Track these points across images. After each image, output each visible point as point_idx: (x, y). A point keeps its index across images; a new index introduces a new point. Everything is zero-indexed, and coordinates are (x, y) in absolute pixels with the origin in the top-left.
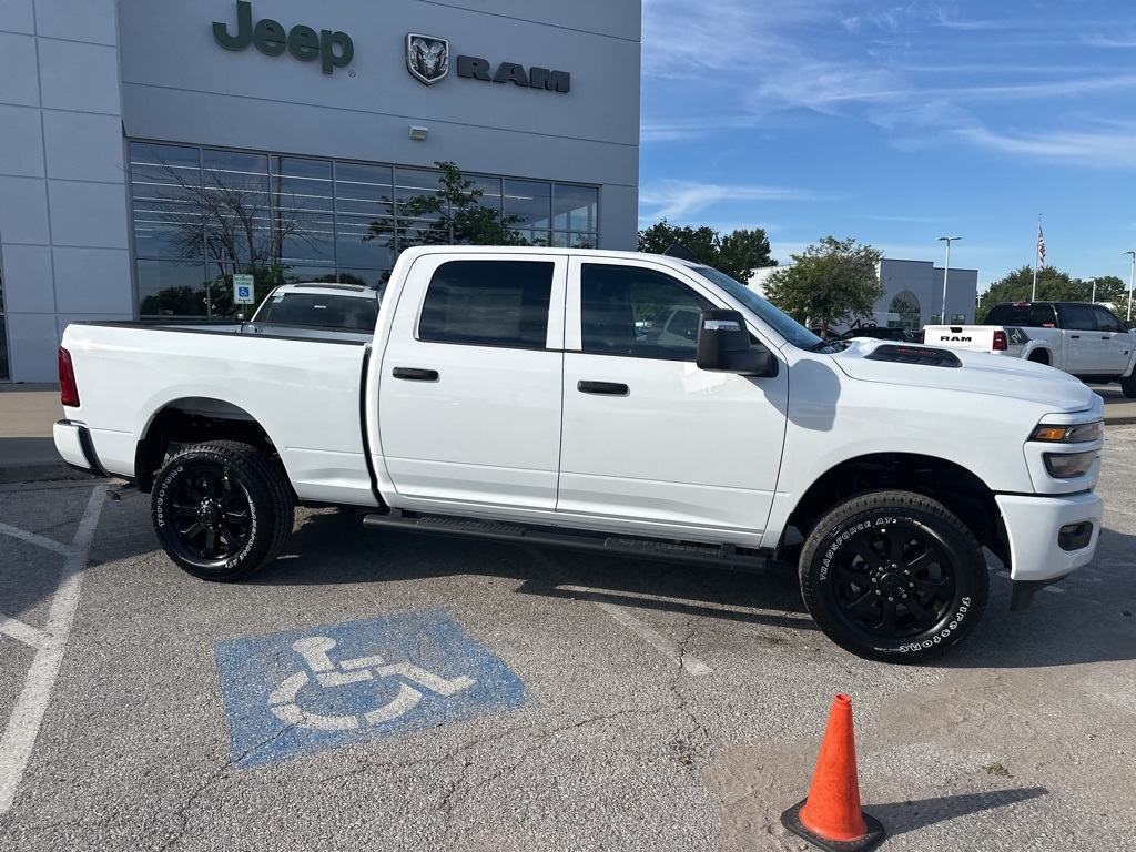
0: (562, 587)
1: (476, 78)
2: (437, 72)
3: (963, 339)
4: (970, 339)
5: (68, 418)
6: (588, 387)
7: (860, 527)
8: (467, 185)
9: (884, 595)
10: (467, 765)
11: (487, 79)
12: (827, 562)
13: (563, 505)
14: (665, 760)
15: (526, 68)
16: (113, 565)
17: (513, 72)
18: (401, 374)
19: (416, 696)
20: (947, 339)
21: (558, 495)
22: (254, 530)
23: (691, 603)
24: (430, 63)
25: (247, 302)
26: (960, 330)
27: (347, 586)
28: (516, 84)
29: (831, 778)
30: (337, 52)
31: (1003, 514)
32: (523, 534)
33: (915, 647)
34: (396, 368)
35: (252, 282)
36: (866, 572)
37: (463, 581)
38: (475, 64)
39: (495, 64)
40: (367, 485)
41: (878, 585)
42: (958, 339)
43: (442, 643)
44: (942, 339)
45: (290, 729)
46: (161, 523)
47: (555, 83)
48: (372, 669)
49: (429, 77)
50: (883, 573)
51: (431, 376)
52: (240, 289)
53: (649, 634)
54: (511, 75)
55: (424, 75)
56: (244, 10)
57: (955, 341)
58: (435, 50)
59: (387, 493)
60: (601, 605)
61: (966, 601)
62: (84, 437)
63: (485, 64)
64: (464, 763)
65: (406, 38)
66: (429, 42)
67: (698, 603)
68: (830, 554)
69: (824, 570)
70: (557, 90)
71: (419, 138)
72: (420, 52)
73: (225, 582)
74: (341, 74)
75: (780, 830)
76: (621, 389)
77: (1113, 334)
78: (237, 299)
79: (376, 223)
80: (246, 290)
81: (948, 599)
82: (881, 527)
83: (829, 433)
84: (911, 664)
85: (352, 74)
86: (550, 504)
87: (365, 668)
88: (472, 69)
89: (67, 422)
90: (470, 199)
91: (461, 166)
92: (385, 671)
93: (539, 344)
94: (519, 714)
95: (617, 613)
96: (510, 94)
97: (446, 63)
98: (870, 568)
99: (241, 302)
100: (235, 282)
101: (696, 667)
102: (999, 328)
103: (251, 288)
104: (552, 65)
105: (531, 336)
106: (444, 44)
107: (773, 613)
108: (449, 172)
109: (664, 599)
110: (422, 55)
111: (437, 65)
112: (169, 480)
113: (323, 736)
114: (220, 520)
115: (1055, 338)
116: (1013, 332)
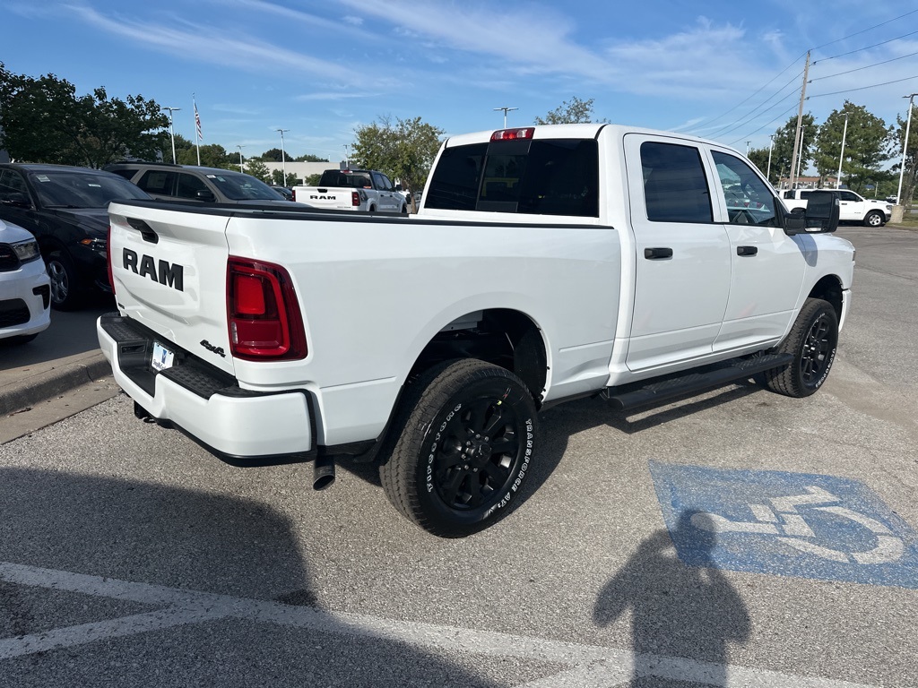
0: (631, 419)
3: (329, 198)
4: (334, 198)
20: (316, 197)
21: (715, 341)
22: (529, 451)
26: (325, 191)
31: (843, 300)
40: (607, 370)
44: (312, 197)
57: (323, 199)
59: (620, 374)
61: (834, 351)
62: (311, 405)
76: (754, 251)
77: (393, 193)
82: (819, 320)
83: (815, 267)
86: (709, 349)
102: (354, 190)
112: (443, 427)
115: (375, 196)
116: (360, 192)
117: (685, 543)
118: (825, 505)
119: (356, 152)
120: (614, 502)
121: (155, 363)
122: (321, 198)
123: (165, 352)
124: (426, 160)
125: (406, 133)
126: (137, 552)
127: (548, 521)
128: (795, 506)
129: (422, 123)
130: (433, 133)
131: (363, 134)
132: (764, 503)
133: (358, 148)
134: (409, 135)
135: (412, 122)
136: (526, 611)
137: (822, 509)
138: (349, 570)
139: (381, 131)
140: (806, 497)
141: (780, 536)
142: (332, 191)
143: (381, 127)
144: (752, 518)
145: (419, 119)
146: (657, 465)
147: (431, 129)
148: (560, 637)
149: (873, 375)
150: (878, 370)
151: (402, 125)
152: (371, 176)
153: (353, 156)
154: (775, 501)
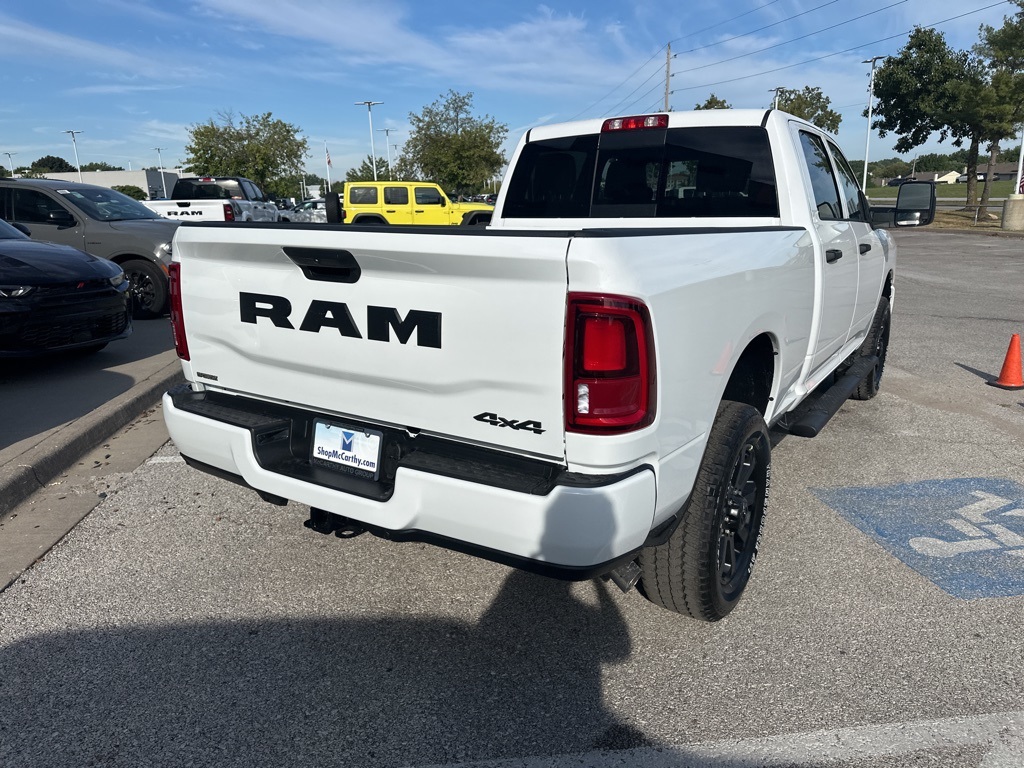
3: (193, 213)
4: (201, 213)
20: (176, 214)
26: (188, 205)
34: (827, 252)
42: (187, 213)
44: (169, 214)
57: (185, 215)
77: (266, 204)
102: (226, 202)
115: (248, 209)
116: (233, 204)
117: (936, 576)
118: (1006, 509)
119: (192, 156)
120: (825, 542)
121: (322, 451)
122: (182, 214)
123: (348, 436)
124: (284, 164)
125: (253, 131)
126: (351, 724)
127: (786, 578)
128: (984, 515)
129: (273, 119)
130: (288, 131)
131: (198, 134)
132: (957, 516)
133: (193, 150)
134: (257, 134)
135: (260, 118)
136: (875, 691)
137: (1008, 513)
138: (641, 686)
139: (221, 130)
140: (983, 504)
141: (1005, 549)
142: (196, 205)
143: (221, 125)
144: (964, 536)
145: (270, 114)
146: (819, 491)
147: (285, 126)
148: (939, 714)
149: (902, 368)
150: (904, 362)
151: (248, 123)
152: (240, 184)
153: (189, 161)
154: (961, 511)
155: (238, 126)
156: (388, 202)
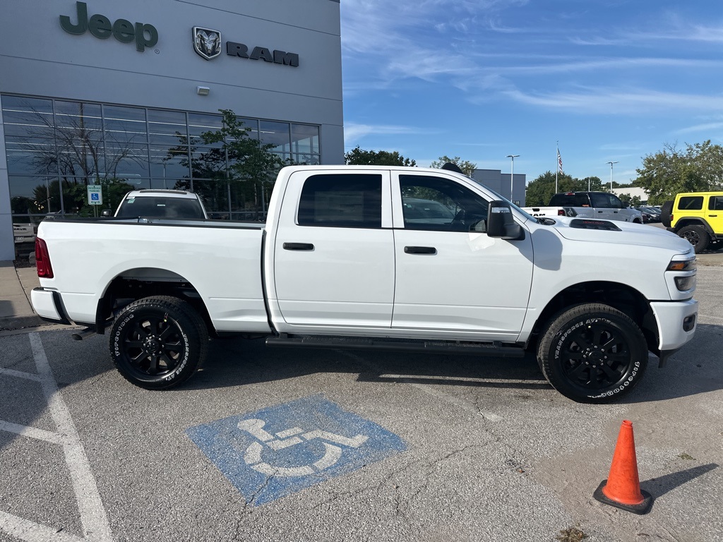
1: (239, 56)
2: (214, 52)
3: (540, 215)
5: (42, 286)
6: (412, 250)
7: (577, 326)
8: (240, 124)
9: (591, 364)
10: (397, 487)
11: (246, 57)
12: (559, 348)
13: (395, 324)
14: (509, 471)
15: (271, 51)
16: (77, 385)
17: (262, 53)
18: (289, 246)
19: (338, 450)
21: (392, 318)
22: (187, 354)
23: (465, 379)
24: (210, 46)
25: (97, 204)
26: (538, 210)
27: (248, 386)
28: (265, 60)
29: (625, 469)
30: (147, 37)
31: (655, 312)
32: (373, 344)
33: (610, 393)
34: (285, 243)
35: (100, 190)
36: (580, 352)
37: (321, 377)
38: (238, 48)
39: (251, 48)
40: (265, 319)
41: (588, 359)
43: (333, 416)
45: (271, 478)
46: (117, 354)
47: (290, 60)
48: (299, 435)
49: (209, 55)
50: (589, 352)
51: (309, 247)
52: (92, 195)
53: (452, 400)
54: (261, 55)
55: (206, 54)
56: (82, 8)
58: (212, 38)
59: (279, 324)
60: (414, 385)
61: (637, 364)
62: (57, 298)
63: (245, 48)
64: (395, 487)
65: (193, 29)
66: (208, 33)
67: (469, 379)
68: (560, 343)
69: (557, 352)
70: (290, 64)
71: (203, 94)
72: (202, 39)
73: (164, 390)
74: (149, 52)
75: (597, 503)
76: (431, 251)
77: (619, 209)
78: (91, 202)
79: (174, 149)
80: (97, 195)
81: (627, 363)
82: (589, 324)
83: (558, 271)
84: (607, 403)
85: (157, 52)
86: (388, 324)
87: (294, 436)
88: (236, 51)
89: (42, 289)
90: (243, 133)
91: (237, 113)
92: (309, 436)
93: (377, 224)
94: (409, 455)
95: (426, 388)
96: (261, 67)
97: (220, 46)
98: (581, 349)
99: (94, 204)
100: (89, 190)
101: (493, 417)
102: (561, 208)
103: (100, 194)
104: (287, 49)
105: (372, 220)
106: (218, 34)
107: (514, 381)
108: (229, 117)
109: (448, 378)
110: (204, 41)
111: (214, 47)
112: (123, 324)
113: (296, 480)
114: (160, 349)
116: (567, 209)
118: (338, 445)
122: (535, 215)
125: (694, 157)
129: (713, 144)
131: (649, 160)
135: (701, 145)
139: (670, 156)
140: (340, 438)
142: (543, 210)
144: (275, 432)
145: (709, 142)
151: (691, 149)
155: (682, 151)
156: (711, 208)
